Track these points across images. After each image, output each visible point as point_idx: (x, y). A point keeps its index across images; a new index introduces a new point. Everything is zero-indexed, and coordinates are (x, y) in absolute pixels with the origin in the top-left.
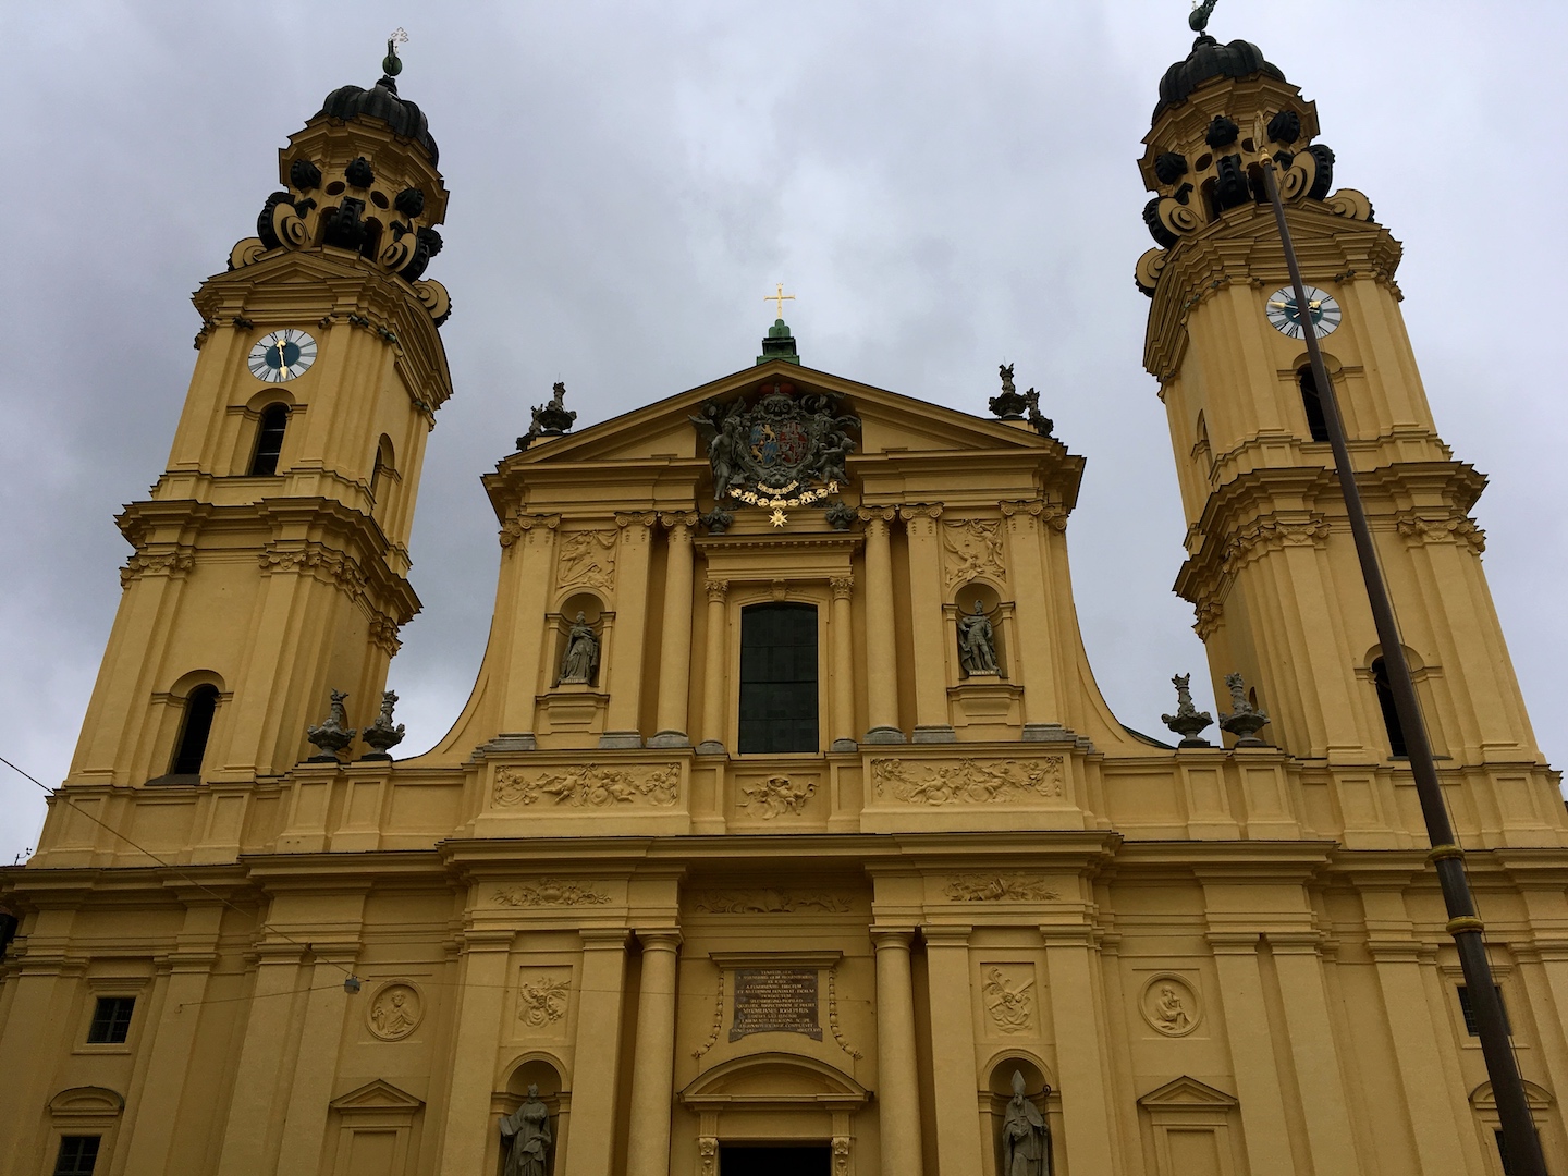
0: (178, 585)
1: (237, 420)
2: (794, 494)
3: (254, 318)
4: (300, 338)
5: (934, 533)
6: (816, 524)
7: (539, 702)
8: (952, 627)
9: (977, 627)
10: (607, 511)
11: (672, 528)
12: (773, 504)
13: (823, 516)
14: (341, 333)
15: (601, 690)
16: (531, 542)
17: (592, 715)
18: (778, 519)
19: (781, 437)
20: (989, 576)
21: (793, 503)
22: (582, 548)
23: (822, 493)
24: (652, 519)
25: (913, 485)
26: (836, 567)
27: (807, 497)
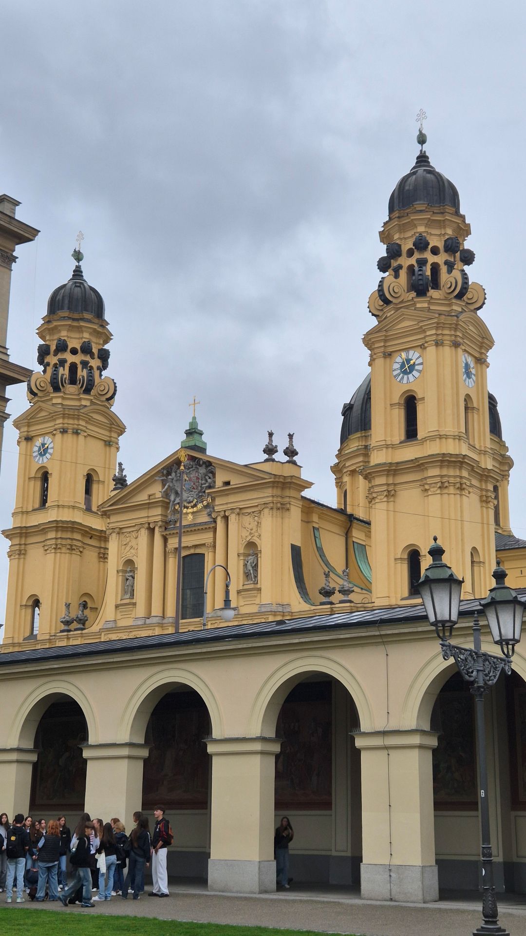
0: (22, 561)
1: (32, 483)
2: (195, 506)
3: (32, 434)
4: (48, 440)
5: (237, 521)
6: (204, 518)
7: (117, 607)
8: (242, 563)
9: (249, 562)
10: (133, 523)
11: (154, 529)
12: (190, 510)
13: (206, 512)
14: (59, 436)
15: (134, 601)
16: (112, 539)
17: (132, 611)
18: (190, 517)
19: (190, 480)
20: (255, 540)
21: (195, 509)
22: (128, 539)
23: (205, 503)
24: (147, 525)
25: (232, 498)
26: (206, 538)
27: (200, 506)
